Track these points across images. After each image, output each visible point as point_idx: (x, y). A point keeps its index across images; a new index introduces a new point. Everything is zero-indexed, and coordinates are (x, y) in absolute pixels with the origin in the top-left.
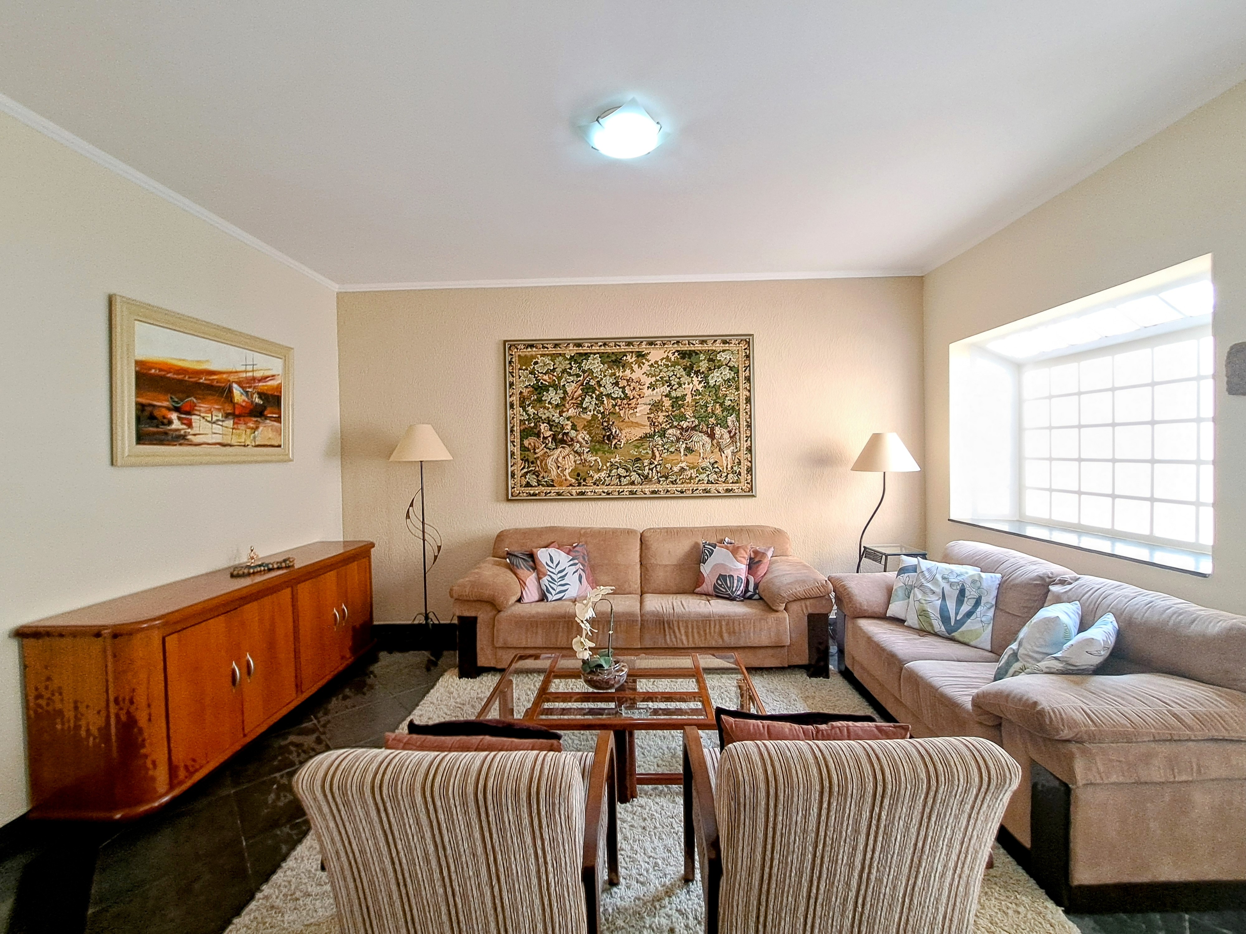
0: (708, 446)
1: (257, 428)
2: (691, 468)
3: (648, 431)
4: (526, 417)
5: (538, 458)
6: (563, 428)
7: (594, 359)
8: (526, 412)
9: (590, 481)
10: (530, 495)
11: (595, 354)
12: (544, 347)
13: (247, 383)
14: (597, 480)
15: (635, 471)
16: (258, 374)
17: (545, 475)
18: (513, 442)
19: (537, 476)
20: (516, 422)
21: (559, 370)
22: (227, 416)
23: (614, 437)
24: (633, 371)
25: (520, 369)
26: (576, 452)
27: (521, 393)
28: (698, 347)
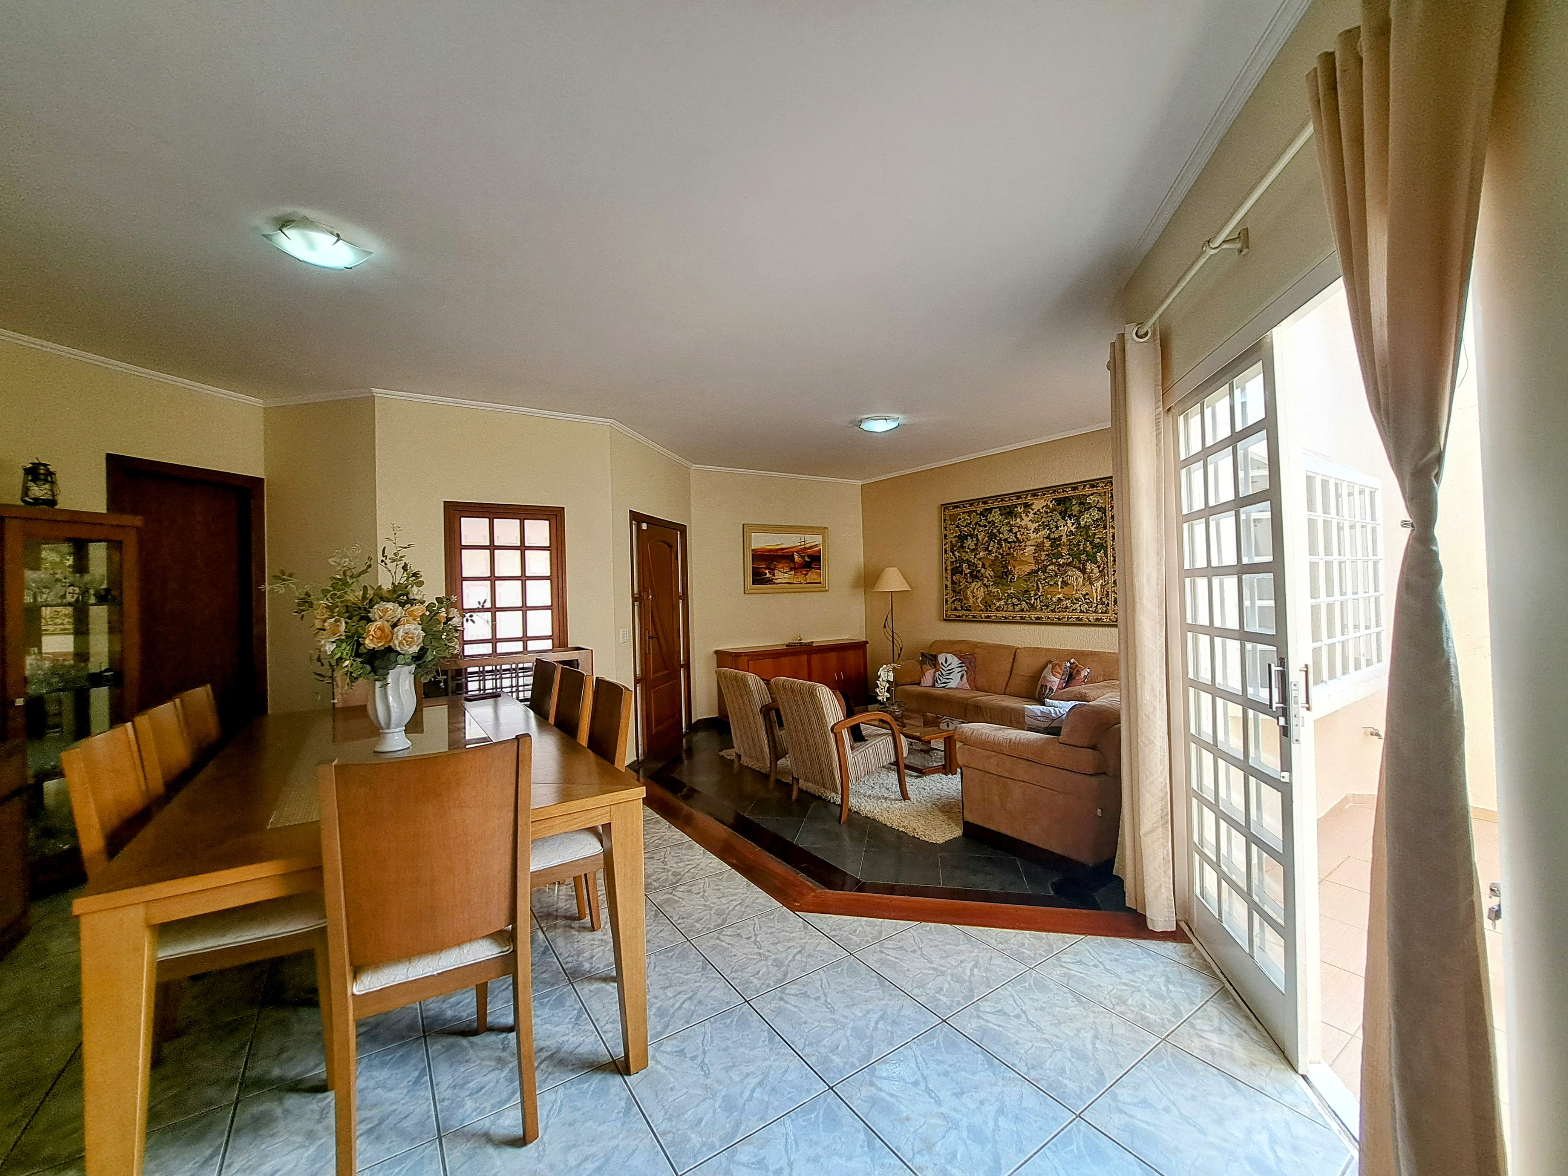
0: (1081, 580)
1: (807, 574)
2: (1067, 599)
3: (1034, 568)
4: (954, 559)
5: (961, 589)
6: (976, 567)
7: (995, 512)
8: (954, 555)
9: (994, 608)
10: (956, 616)
11: (996, 508)
12: (964, 507)
13: (802, 551)
14: (998, 607)
15: (1024, 601)
16: (807, 546)
17: (966, 602)
18: (946, 578)
19: (961, 603)
20: (949, 563)
21: (973, 523)
22: (791, 569)
23: (1010, 574)
24: (1022, 519)
25: (951, 524)
26: (985, 585)
27: (951, 542)
28: (1070, 493)
